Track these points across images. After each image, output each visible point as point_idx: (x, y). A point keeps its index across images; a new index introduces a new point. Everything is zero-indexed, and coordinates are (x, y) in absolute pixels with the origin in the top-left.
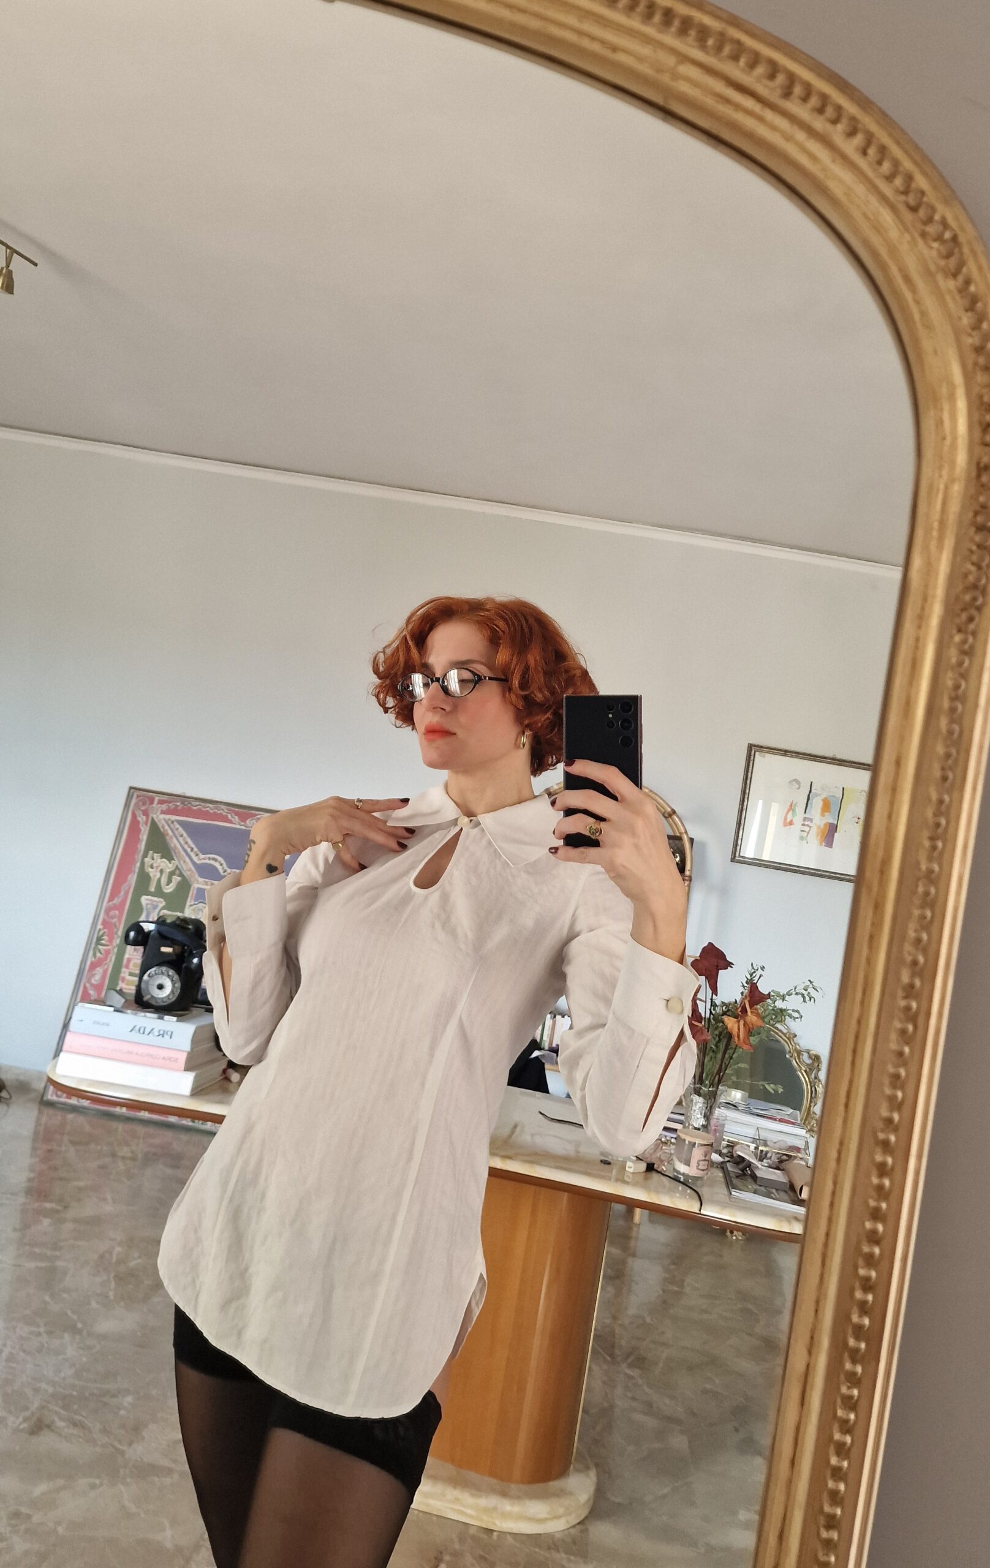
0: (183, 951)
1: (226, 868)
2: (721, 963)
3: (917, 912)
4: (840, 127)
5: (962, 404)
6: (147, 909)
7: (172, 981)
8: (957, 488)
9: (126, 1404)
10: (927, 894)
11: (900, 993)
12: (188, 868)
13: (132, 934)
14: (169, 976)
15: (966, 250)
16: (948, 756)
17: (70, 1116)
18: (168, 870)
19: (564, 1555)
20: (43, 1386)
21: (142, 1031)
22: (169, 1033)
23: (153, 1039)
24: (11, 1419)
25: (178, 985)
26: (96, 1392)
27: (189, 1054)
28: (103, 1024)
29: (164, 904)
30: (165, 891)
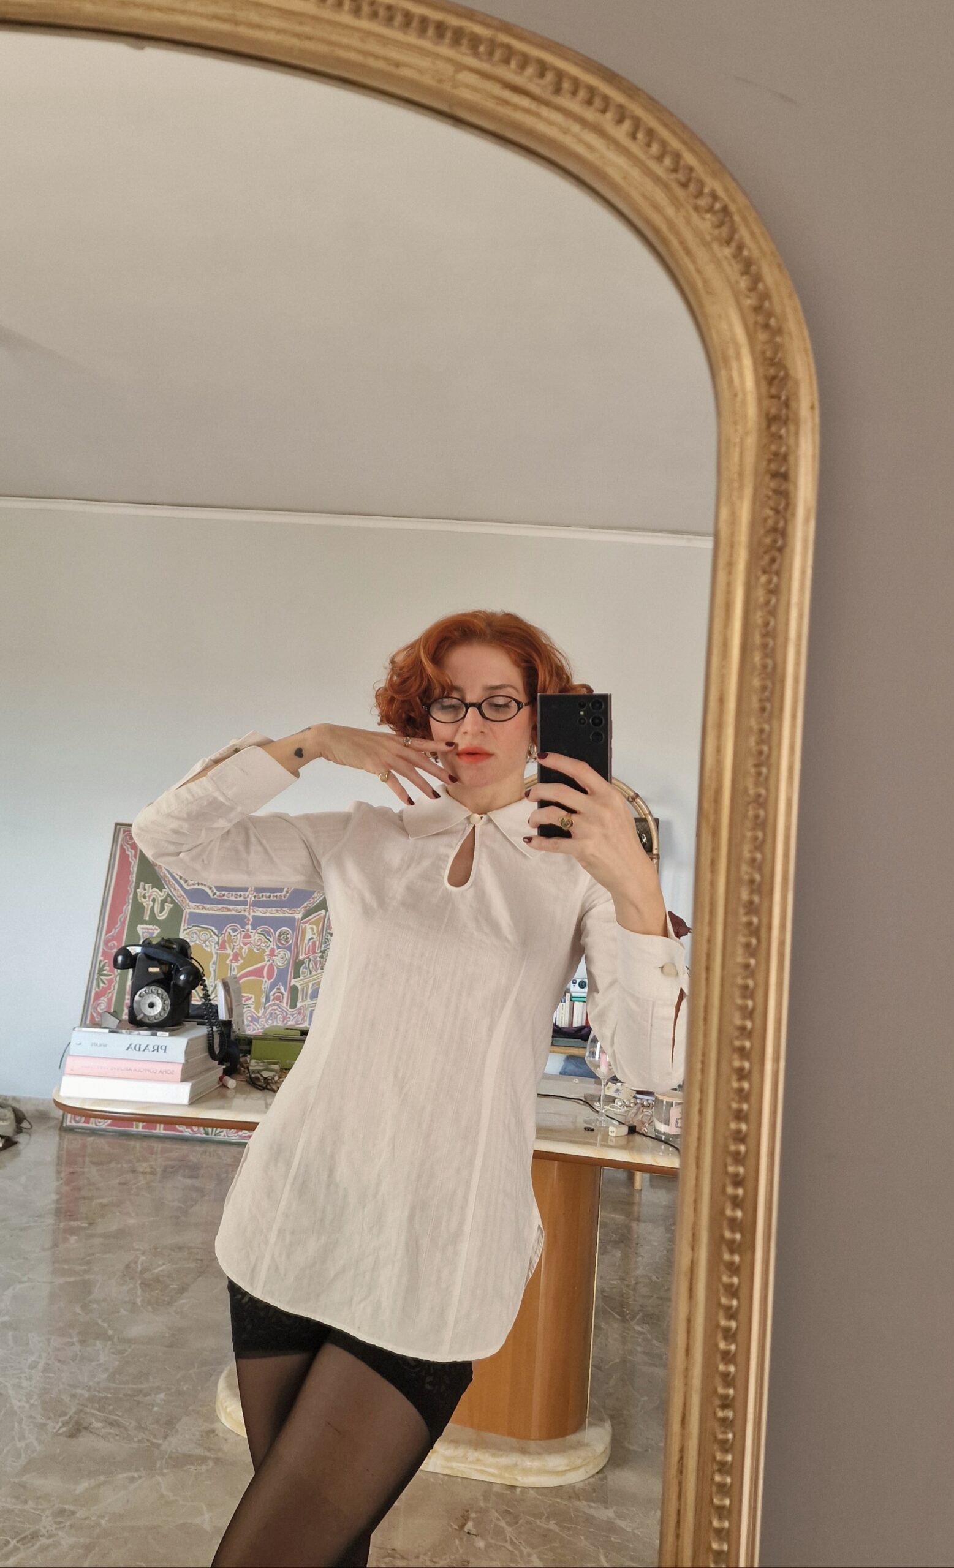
0: (170, 970)
1: (215, 891)
3: (749, 834)
4: (609, 115)
5: (747, 362)
7: (162, 998)
8: (751, 441)
9: (158, 1401)
10: (757, 817)
11: (742, 911)
12: (178, 894)
13: (120, 958)
14: (158, 994)
15: (737, 218)
16: (764, 688)
17: (90, 1139)
18: (160, 899)
19: (584, 1503)
20: (79, 1391)
21: (137, 1048)
22: (163, 1048)
23: (148, 1055)
24: (51, 1424)
25: (168, 1002)
26: (129, 1392)
28: (101, 1045)
29: (159, 930)
30: (159, 918)
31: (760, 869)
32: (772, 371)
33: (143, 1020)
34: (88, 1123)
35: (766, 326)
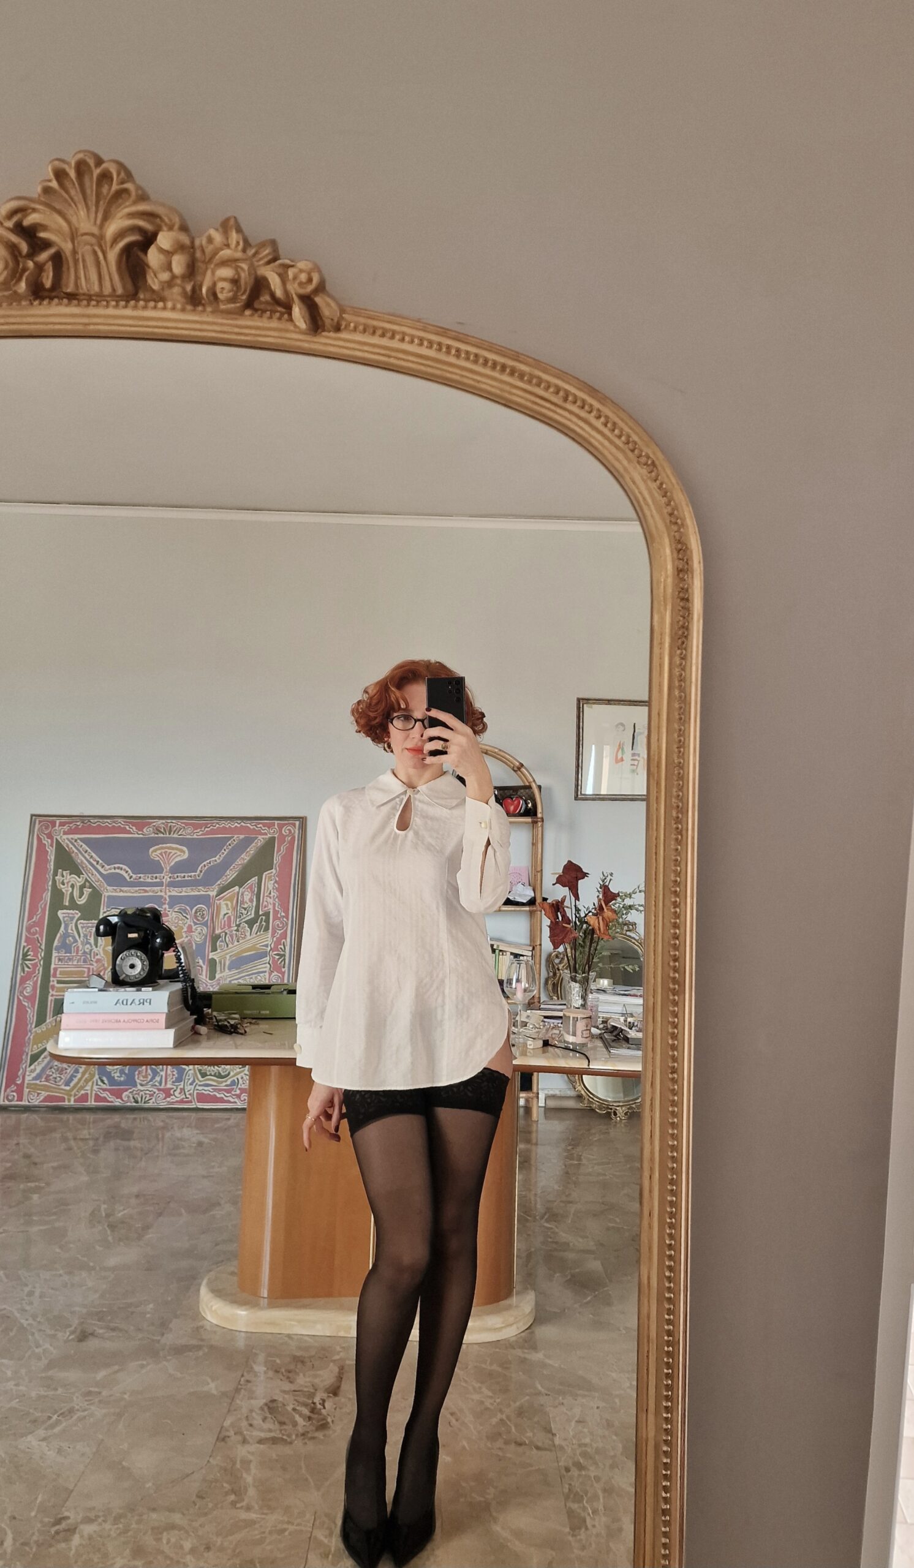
0: (146, 935)
1: (131, 874)
2: (579, 875)
3: (676, 783)
4: (593, 414)
5: (667, 541)
6: (64, 922)
7: (141, 960)
8: (670, 580)
9: (148, 1310)
12: (96, 879)
13: (102, 927)
14: (137, 956)
17: (24, 1116)
18: (78, 884)
19: (520, 1350)
20: (77, 1309)
21: (125, 1003)
22: (148, 1001)
23: (135, 1008)
24: (60, 1334)
25: (146, 963)
26: (121, 1306)
27: (167, 1014)
28: (91, 1003)
29: (80, 914)
30: (78, 903)
31: (681, 800)
32: (679, 546)
33: (126, 980)
34: (21, 1101)
35: (676, 523)
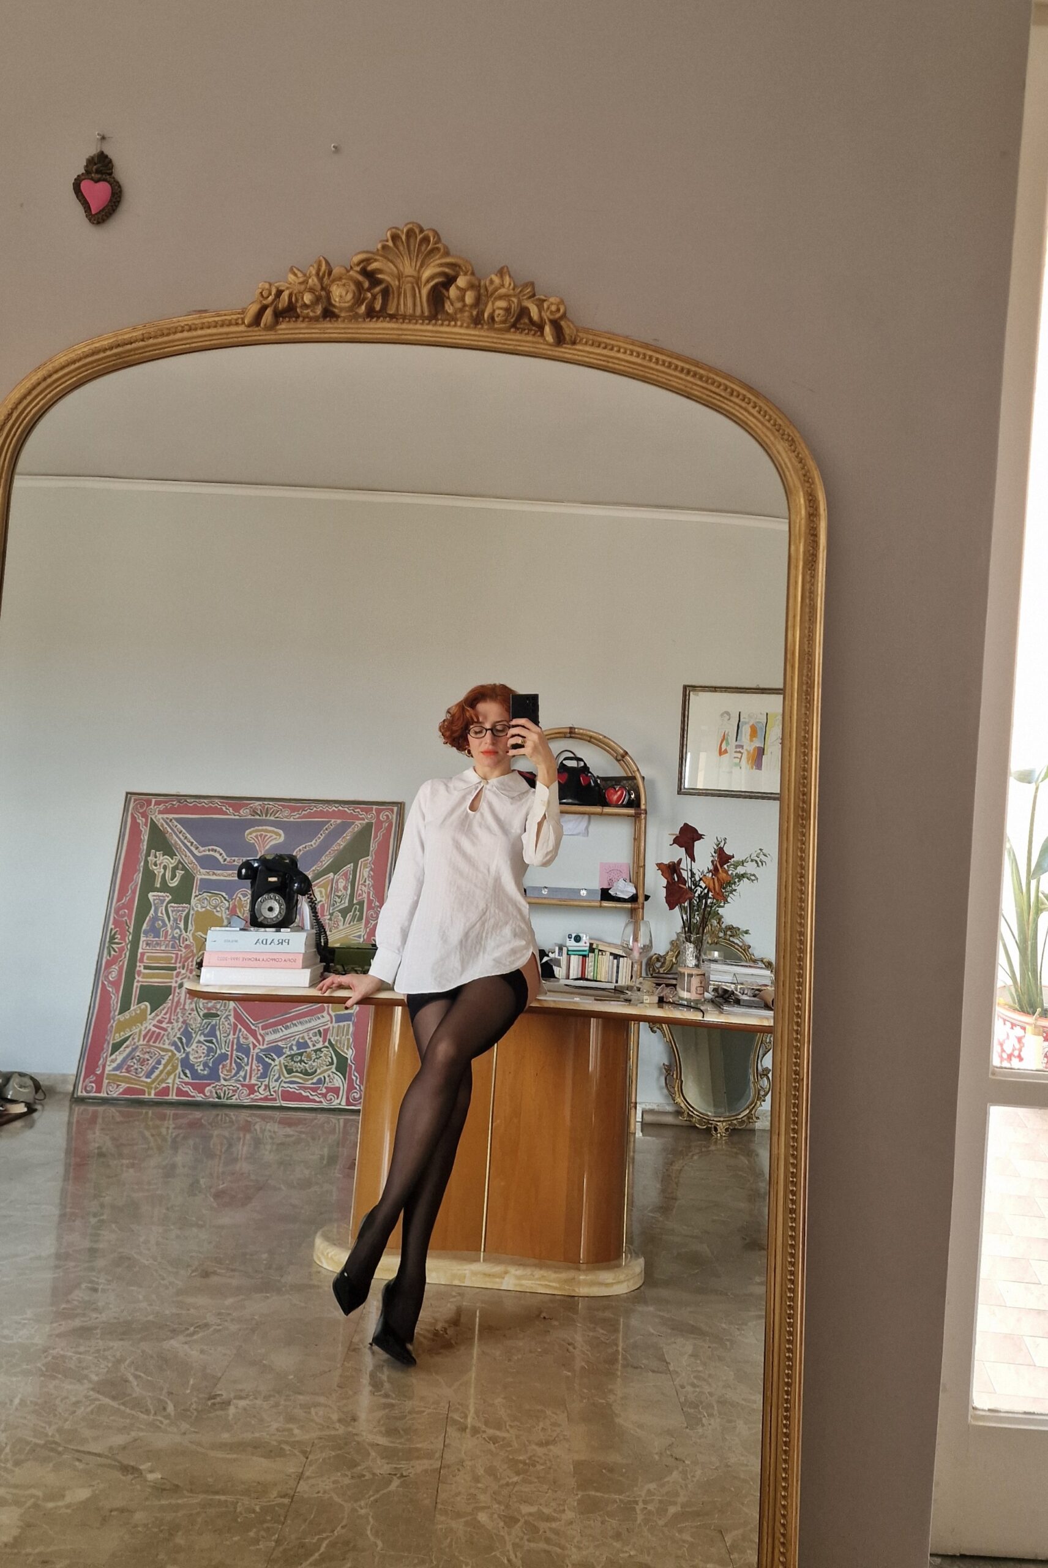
0: (284, 880)
1: (225, 857)
2: (695, 837)
4: (751, 405)
6: (155, 904)
7: (279, 903)
9: (264, 1258)
12: (189, 860)
13: (244, 871)
14: (276, 900)
18: (171, 866)
19: (629, 1306)
20: (194, 1254)
23: (275, 948)
24: (182, 1271)
25: (283, 906)
26: (237, 1254)
27: (304, 956)
28: (231, 941)
29: (170, 897)
30: (171, 885)
33: (263, 922)
34: (100, 1093)
